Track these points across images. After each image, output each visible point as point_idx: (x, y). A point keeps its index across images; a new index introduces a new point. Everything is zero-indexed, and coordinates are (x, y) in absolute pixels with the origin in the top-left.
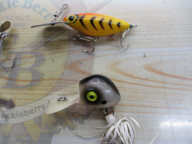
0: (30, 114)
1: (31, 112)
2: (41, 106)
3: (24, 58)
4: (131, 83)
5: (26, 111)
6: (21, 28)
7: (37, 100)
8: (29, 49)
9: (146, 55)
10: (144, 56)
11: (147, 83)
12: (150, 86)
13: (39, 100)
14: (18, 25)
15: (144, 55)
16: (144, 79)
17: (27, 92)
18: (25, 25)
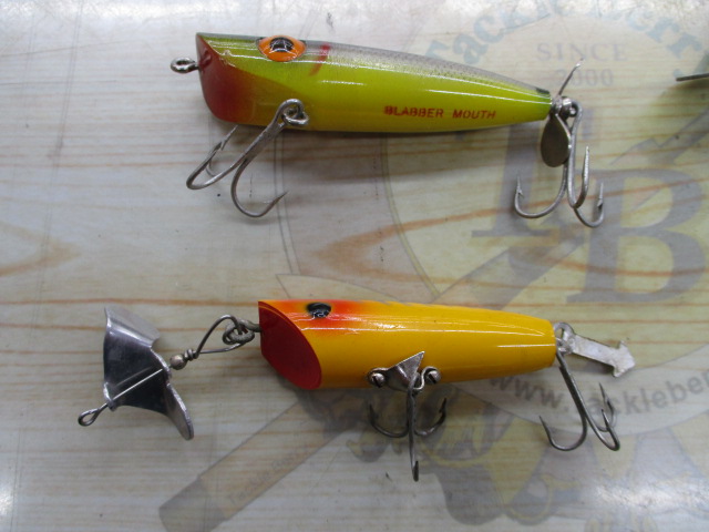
0: (690, 395)
1: (692, 390)
5: (673, 383)
6: (600, 86)
7: (707, 342)
14: (587, 78)
18: (611, 77)
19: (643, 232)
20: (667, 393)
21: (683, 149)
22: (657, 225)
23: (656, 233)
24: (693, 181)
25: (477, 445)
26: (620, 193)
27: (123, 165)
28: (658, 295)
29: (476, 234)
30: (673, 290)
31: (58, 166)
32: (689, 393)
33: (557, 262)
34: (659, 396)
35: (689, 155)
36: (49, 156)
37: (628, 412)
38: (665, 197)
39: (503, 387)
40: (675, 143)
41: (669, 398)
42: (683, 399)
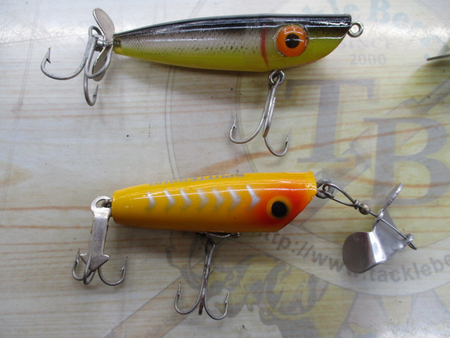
1: (447, 263)
6: (377, 64)
14: (369, 59)
18: (384, 59)
19: (409, 158)
20: (431, 266)
21: (432, 105)
22: (419, 154)
23: (418, 159)
24: (440, 125)
25: (305, 304)
26: (393, 133)
27: (63, 116)
28: (421, 200)
29: (300, 160)
30: (431, 197)
31: (19, 117)
32: (445, 266)
33: (354, 178)
34: (425, 268)
35: (437, 108)
36: (13, 111)
37: (406, 279)
38: (423, 135)
39: (321, 264)
40: (428, 101)
41: (433, 269)
42: (442, 270)
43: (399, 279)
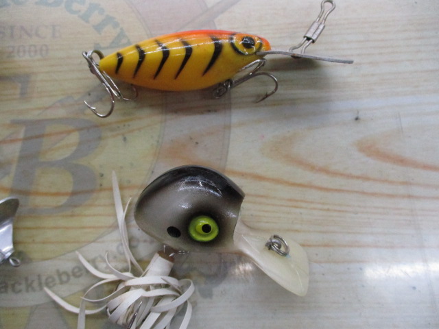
0: (73, 279)
1: (74, 275)
2: (100, 256)
3: (50, 135)
4: (327, 190)
5: (61, 271)
6: (39, 57)
7: (90, 242)
8: (61, 113)
9: (361, 115)
10: (357, 119)
11: (366, 186)
12: (373, 194)
13: (94, 241)
14: (29, 52)
15: (355, 116)
16: (358, 177)
17: (62, 222)
18: (47, 50)
19: (53, 164)
20: (56, 278)
23: (68, 166)
24: (96, 126)
26: (41, 136)
28: (58, 209)
30: (71, 205)
32: (72, 278)
34: (50, 280)
37: (27, 291)
38: (74, 138)
40: (87, 99)
41: (57, 281)
42: (67, 282)
43: (20, 291)
